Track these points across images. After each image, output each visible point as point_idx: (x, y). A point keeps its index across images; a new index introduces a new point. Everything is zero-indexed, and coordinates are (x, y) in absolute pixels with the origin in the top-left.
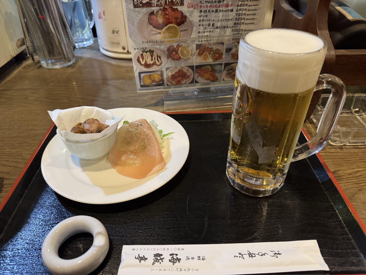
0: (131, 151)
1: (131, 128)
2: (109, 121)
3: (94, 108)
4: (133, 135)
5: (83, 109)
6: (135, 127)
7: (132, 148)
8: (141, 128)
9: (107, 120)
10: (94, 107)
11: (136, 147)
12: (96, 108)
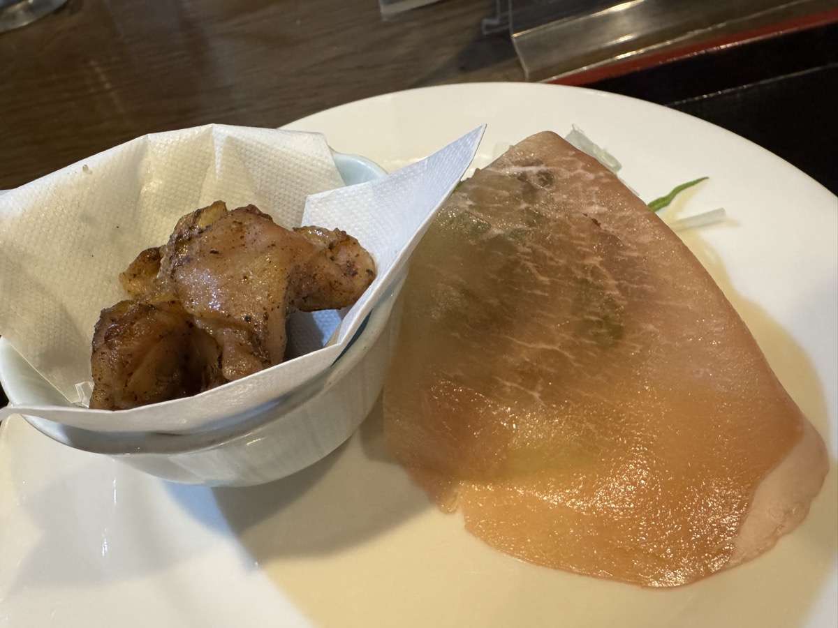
0: (522, 373)
1: (497, 214)
2: (327, 199)
3: (208, 135)
4: (524, 268)
5: (139, 155)
6: (515, 199)
7: (526, 349)
8: (561, 197)
9: (310, 197)
10: (204, 128)
11: (552, 342)
12: (221, 132)
